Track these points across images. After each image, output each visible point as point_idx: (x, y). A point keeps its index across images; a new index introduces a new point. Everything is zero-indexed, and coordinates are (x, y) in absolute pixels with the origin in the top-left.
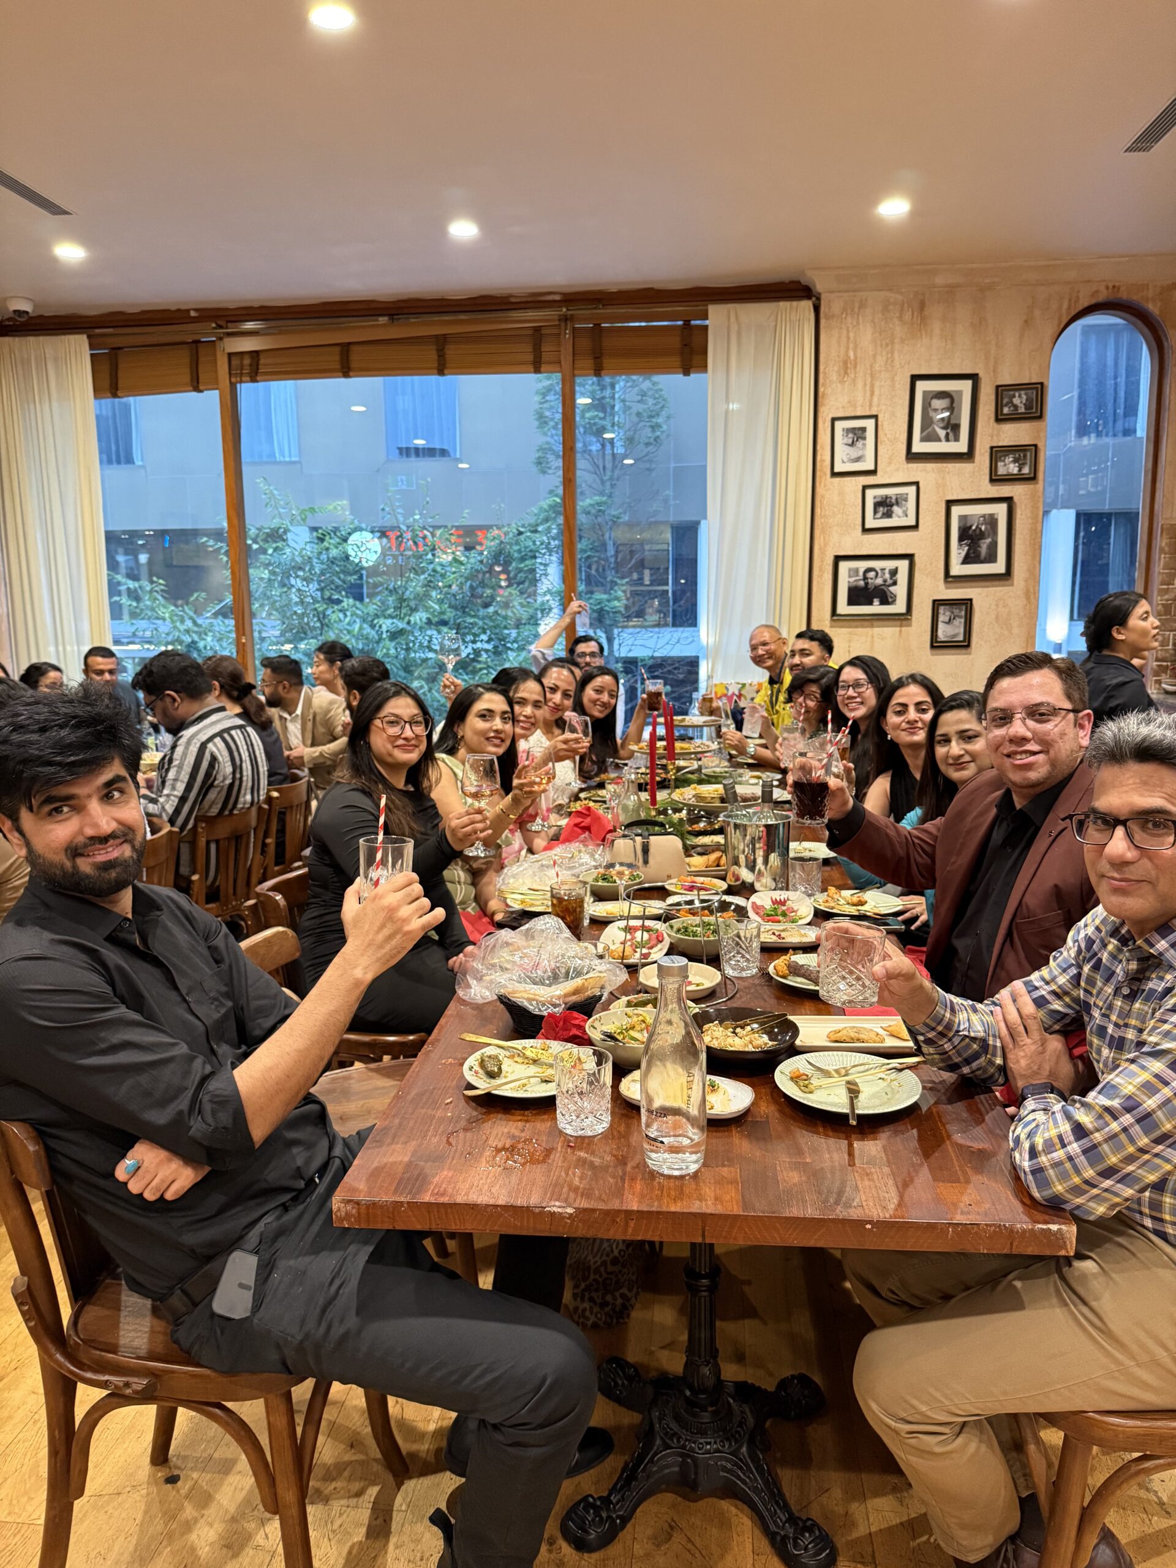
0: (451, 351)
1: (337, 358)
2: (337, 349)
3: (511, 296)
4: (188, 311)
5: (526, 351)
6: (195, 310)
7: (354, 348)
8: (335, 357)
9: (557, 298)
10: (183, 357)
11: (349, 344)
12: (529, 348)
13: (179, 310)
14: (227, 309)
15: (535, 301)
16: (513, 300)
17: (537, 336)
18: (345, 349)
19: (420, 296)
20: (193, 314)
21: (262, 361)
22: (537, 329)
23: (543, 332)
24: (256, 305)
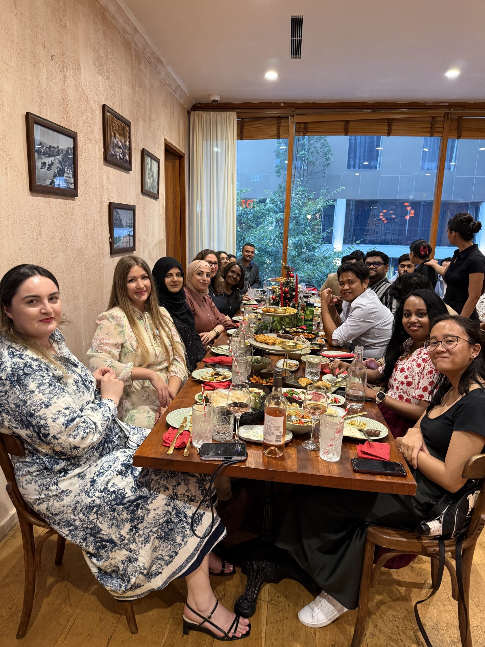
0: (394, 126)
1: (343, 127)
2: (343, 123)
3: (426, 103)
4: (280, 103)
5: (427, 126)
6: (283, 103)
7: (351, 123)
8: (342, 126)
9: (447, 104)
10: (274, 123)
11: (350, 121)
12: (429, 125)
13: (276, 103)
14: (298, 103)
15: (436, 105)
16: (427, 105)
17: (433, 120)
18: (347, 123)
19: (385, 101)
20: (282, 105)
21: (309, 127)
22: (433, 118)
23: (437, 119)
24: (311, 102)
